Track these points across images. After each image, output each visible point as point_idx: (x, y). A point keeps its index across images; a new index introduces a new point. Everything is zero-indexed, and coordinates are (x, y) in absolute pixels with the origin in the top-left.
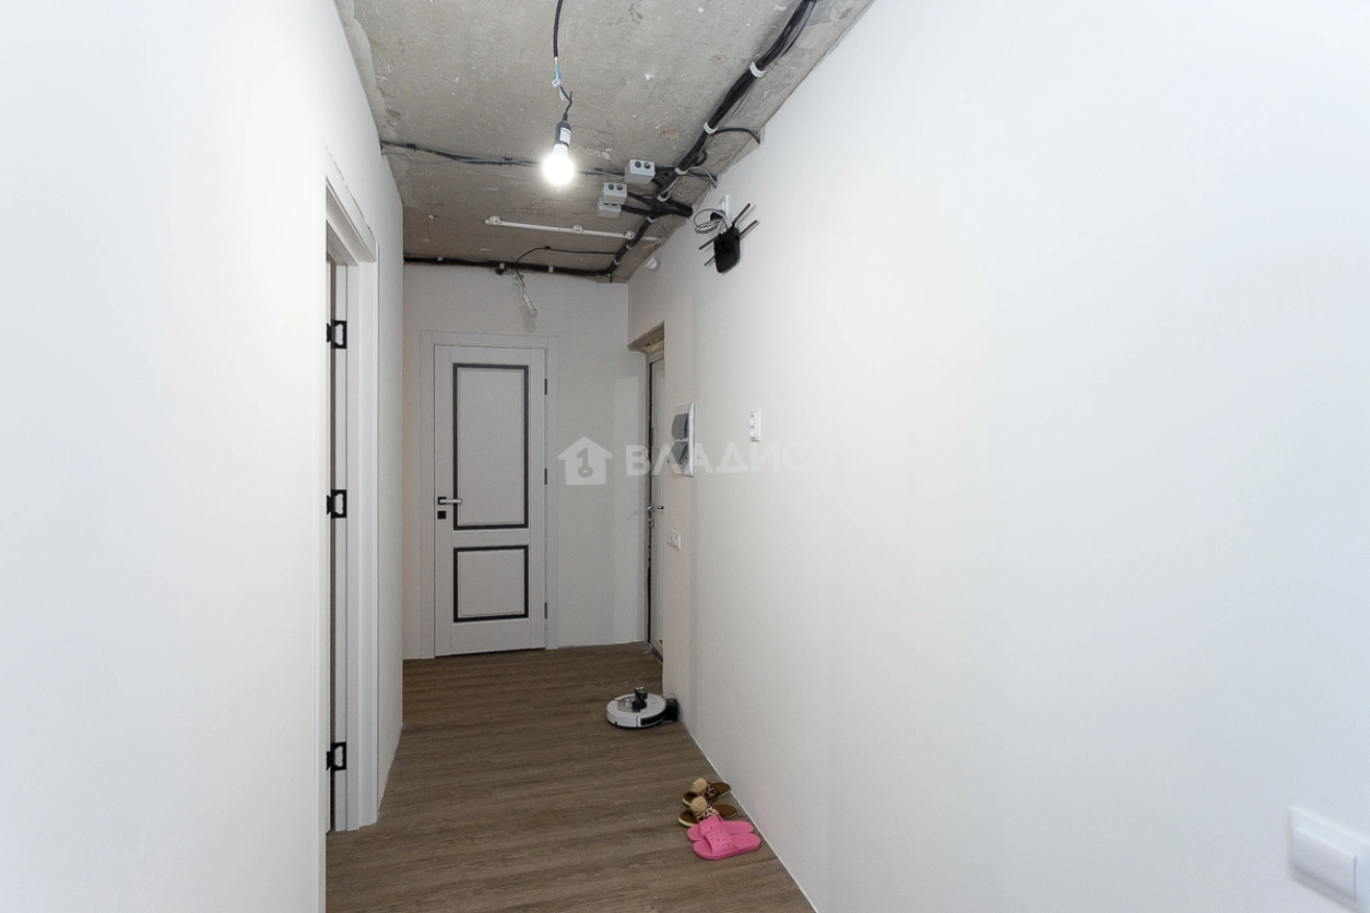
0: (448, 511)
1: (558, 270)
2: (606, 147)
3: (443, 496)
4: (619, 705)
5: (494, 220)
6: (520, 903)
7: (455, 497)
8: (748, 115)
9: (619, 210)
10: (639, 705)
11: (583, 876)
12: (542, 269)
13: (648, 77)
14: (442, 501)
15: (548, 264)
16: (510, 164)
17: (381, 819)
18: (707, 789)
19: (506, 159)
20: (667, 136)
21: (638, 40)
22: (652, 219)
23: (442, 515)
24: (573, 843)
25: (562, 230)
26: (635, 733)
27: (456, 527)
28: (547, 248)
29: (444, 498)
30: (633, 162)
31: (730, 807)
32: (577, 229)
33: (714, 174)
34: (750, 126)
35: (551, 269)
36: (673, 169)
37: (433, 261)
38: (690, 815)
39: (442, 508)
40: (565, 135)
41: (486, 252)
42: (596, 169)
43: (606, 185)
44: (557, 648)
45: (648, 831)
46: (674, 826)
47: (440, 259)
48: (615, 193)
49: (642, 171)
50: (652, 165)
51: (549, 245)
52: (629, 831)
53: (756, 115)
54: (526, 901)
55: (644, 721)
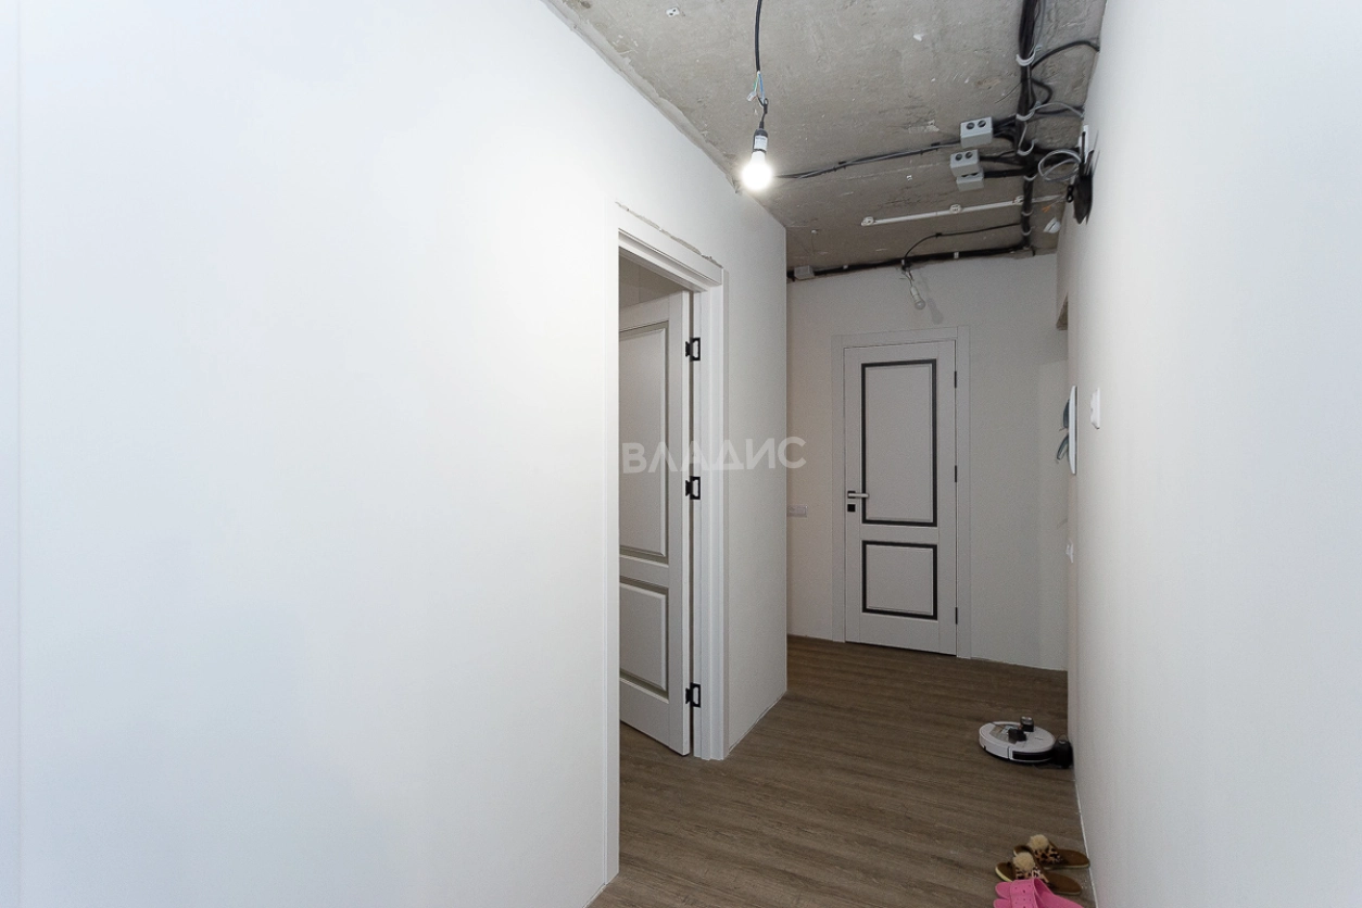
0: (858, 504)
1: (965, 255)
2: (926, 121)
3: (851, 490)
4: (995, 729)
5: (867, 221)
6: (790, 870)
7: (864, 491)
8: (1070, 25)
9: (979, 178)
10: (1017, 736)
11: (860, 876)
12: (945, 257)
13: (918, 37)
14: (850, 495)
15: (952, 250)
16: (844, 167)
17: (728, 759)
18: (1047, 850)
19: (840, 163)
20: (986, 85)
21: (882, 9)
22: (1031, 176)
23: (851, 508)
24: (870, 842)
25: (940, 213)
26: (1002, 764)
27: (865, 521)
28: (938, 235)
29: (854, 492)
30: (964, 126)
31: (1076, 885)
32: (955, 210)
33: (1078, 104)
34: (1084, 34)
35: (956, 255)
36: (1014, 117)
37: (839, 270)
38: (1010, 869)
39: (852, 502)
40: (761, 142)
41: (881, 251)
42: (933, 145)
43: (953, 157)
44: (969, 658)
45: (957, 865)
46: (989, 873)
47: (845, 267)
48: (964, 162)
49: (977, 131)
50: (989, 121)
51: (939, 231)
52: (933, 857)
53: (1081, 21)
54: (796, 872)
55: (1016, 755)
